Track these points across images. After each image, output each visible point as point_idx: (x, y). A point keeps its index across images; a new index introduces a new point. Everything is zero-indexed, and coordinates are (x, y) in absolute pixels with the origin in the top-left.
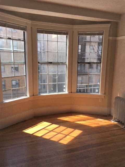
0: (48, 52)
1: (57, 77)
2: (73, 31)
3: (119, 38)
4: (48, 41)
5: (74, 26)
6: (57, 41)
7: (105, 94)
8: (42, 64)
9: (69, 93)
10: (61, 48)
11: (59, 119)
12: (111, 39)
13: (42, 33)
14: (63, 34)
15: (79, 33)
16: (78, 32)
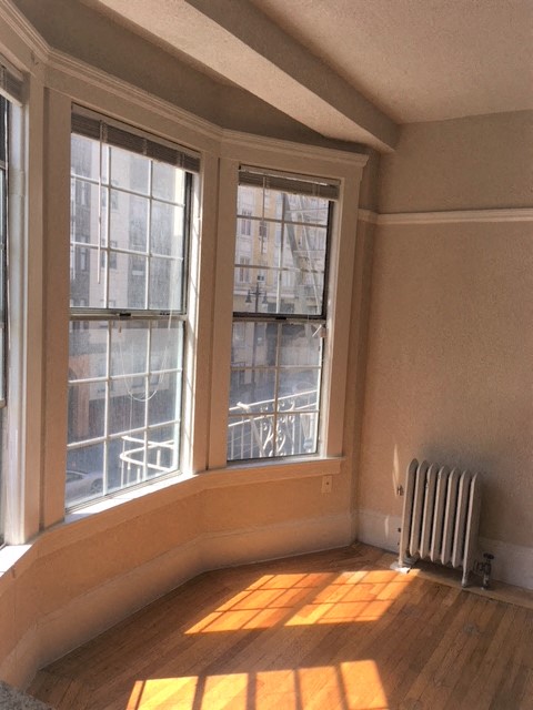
1: (146, 400)
2: (219, 160)
3: (389, 220)
4: (110, 187)
6: (151, 198)
7: (343, 454)
8: (91, 323)
9: (197, 473)
10: (163, 237)
12: (367, 220)
13: (97, 137)
16: (240, 165)
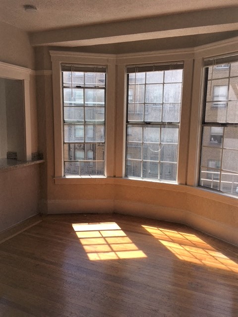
0: (145, 103)
2: (194, 60)
4: (146, 84)
5: (196, 48)
6: (164, 83)
9: (181, 184)
11: (143, 228)
14: (172, 69)
15: (205, 62)
16: (203, 59)
